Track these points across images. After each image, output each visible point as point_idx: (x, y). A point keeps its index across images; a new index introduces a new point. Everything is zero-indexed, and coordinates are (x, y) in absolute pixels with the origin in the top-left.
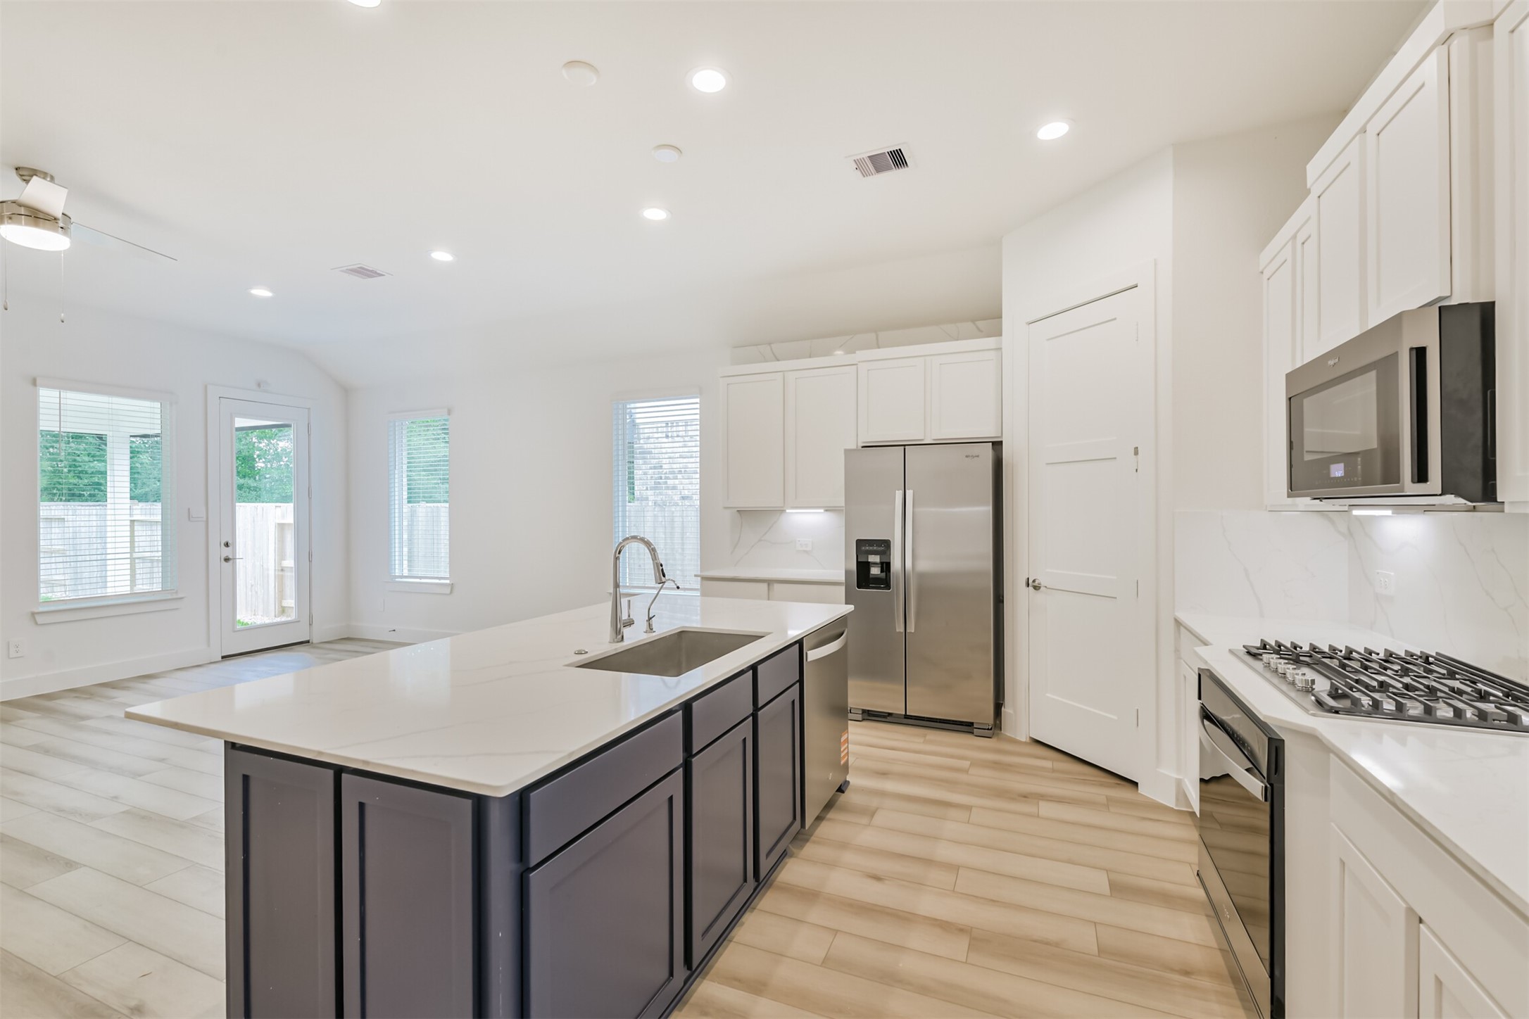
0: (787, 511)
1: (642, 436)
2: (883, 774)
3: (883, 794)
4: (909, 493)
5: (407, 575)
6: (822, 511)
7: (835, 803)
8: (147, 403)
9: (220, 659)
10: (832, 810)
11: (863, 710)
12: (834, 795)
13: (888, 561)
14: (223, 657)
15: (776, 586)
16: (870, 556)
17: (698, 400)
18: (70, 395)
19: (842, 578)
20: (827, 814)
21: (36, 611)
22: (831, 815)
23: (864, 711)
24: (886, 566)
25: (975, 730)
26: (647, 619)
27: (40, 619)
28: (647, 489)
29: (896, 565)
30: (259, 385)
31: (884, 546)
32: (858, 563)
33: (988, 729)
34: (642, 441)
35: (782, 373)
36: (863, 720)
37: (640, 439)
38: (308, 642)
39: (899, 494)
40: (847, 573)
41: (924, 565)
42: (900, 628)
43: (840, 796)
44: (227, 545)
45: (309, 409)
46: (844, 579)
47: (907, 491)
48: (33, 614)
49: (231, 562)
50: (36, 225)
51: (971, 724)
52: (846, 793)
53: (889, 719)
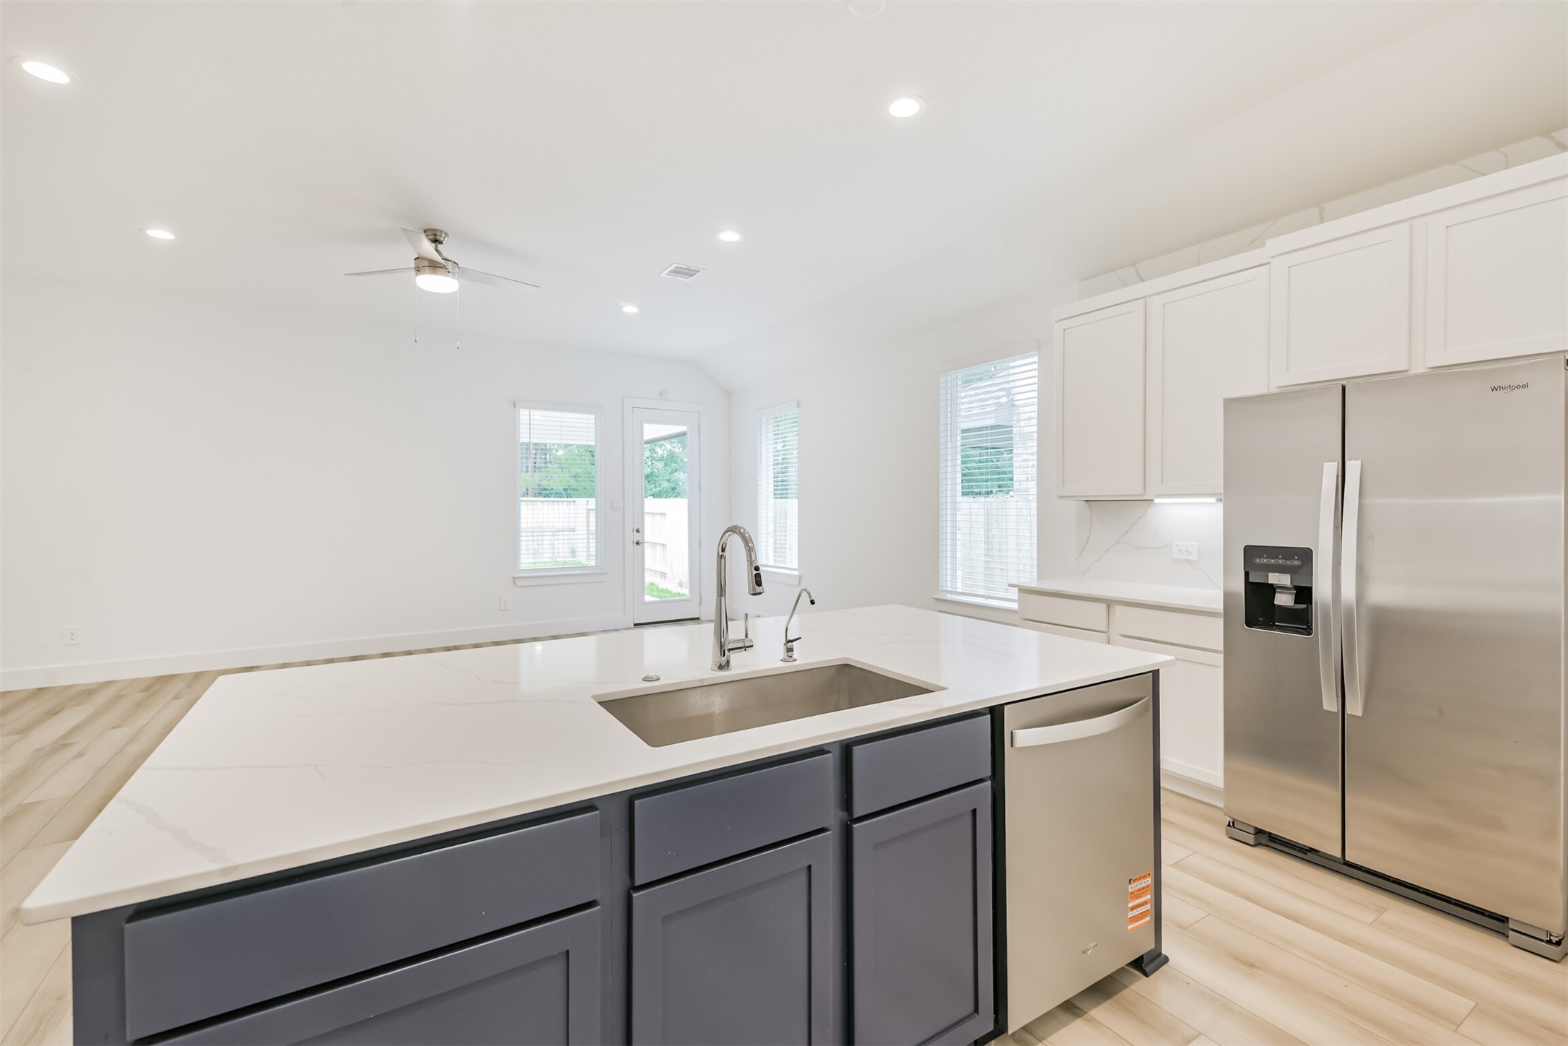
0: (1157, 501)
1: (1022, 417)
2: (1248, 964)
3: (1225, 1006)
4: (1353, 467)
5: (773, 565)
6: (1213, 500)
7: (1117, 993)
8: (584, 416)
9: (633, 626)
10: (1106, 1004)
11: (1255, 828)
12: (1122, 969)
13: (1310, 586)
14: (635, 625)
15: (1119, 610)
16: (1270, 575)
17: (1036, 359)
18: (537, 412)
19: (1219, 606)
20: (1090, 1010)
21: (516, 576)
22: (1101, 1012)
23: (1259, 832)
24: (1304, 594)
25: (1510, 932)
26: (784, 642)
27: (519, 583)
28: (1027, 480)
29: (1322, 589)
30: (661, 395)
31: (1302, 558)
32: (1248, 584)
33: (1549, 942)
34: (1022, 424)
35: (1142, 300)
36: (1257, 845)
37: (1019, 421)
38: (698, 619)
39: (1331, 469)
40: (1228, 597)
41: (1385, 593)
42: (1330, 703)
43: (1140, 979)
44: (638, 531)
45: (699, 413)
46: (1222, 607)
47: (1348, 463)
48: (514, 578)
49: (641, 546)
50: (435, 273)
51: (1504, 920)
52: (1150, 977)
53: (1310, 856)
